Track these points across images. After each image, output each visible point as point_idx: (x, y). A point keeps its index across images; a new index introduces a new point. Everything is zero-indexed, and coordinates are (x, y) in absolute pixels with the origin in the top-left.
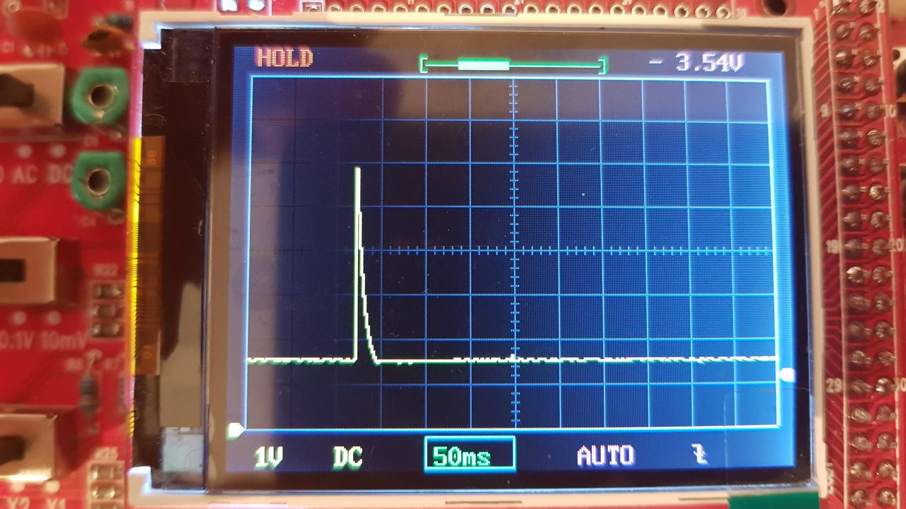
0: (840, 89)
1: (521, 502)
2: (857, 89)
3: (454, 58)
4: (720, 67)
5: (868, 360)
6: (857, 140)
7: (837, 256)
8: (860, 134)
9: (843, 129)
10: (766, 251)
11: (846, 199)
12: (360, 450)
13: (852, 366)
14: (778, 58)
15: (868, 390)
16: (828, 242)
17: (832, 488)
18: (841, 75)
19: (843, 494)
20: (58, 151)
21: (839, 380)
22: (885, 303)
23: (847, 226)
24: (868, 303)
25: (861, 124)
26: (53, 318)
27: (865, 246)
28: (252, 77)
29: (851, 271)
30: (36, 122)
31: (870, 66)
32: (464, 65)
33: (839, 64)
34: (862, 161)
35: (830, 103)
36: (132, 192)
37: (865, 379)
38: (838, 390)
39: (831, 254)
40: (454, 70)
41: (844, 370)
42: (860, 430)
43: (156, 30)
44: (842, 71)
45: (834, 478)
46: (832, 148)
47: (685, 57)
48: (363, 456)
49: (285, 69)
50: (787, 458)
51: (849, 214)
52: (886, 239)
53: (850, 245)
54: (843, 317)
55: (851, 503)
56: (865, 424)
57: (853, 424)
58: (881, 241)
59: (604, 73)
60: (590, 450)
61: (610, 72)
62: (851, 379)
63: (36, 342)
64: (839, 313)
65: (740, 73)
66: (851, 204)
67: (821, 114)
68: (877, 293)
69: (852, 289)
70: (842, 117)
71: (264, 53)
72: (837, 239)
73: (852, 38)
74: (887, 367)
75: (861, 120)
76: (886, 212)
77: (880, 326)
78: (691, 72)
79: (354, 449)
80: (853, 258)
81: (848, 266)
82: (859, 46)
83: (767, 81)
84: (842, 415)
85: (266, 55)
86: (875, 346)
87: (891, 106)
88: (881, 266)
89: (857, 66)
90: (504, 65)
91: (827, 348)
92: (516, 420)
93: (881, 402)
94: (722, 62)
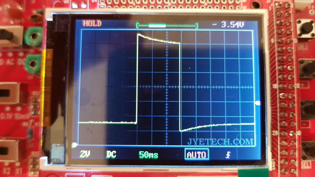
0: (278, 34)
1: (168, 170)
2: (283, 33)
3: (147, 23)
4: (236, 26)
5: (286, 124)
6: (283, 50)
7: (276, 89)
8: (284, 48)
9: (279, 47)
10: (251, 87)
11: (279, 70)
12: (115, 152)
13: (281, 127)
14: (256, 23)
15: (286, 135)
16: (273, 85)
17: (274, 168)
18: (278, 28)
19: (278, 170)
20: (21, 54)
21: (276, 131)
22: (293, 105)
23: (280, 79)
24: (286, 105)
25: (285, 45)
26: (19, 109)
27: (285, 86)
28: (82, 30)
29: (281, 94)
30: (14, 45)
31: (288, 26)
32: (151, 26)
33: (277, 25)
34: (284, 57)
35: (274, 38)
36: (43, 67)
37: (285, 131)
38: (276, 134)
39: (274, 89)
40: (148, 27)
41: (279, 128)
42: (283, 148)
43: (51, 14)
44: (278, 27)
45: (275, 164)
46: (274, 53)
47: (224, 23)
48: (116, 154)
49: (92, 27)
50: (258, 157)
51: (280, 75)
52: (293, 83)
53: (281, 86)
54: (278, 110)
55: (281, 173)
56: (286, 146)
57: (281, 146)
58: (291, 84)
59: (197, 28)
60: (191, 153)
61: (199, 28)
62: (281, 131)
63: (13, 117)
64: (276, 109)
65: (243, 28)
66: (281, 72)
67: (271, 42)
68: (290, 102)
69: (281, 100)
70: (278, 43)
71: (86, 22)
72: (276, 84)
73: (282, 16)
74: (293, 127)
75: (285, 44)
76: (293, 75)
77: (291, 113)
78: (226, 28)
79: (113, 151)
80: (282, 90)
81: (280, 93)
82: (285, 19)
83: (252, 31)
84: (278, 143)
85: (86, 23)
86: (290, 120)
87: (295, 39)
88: (292, 93)
89: (284, 26)
90: (164, 26)
91: (272, 121)
92: (167, 143)
93: (291, 139)
94: (237, 24)
